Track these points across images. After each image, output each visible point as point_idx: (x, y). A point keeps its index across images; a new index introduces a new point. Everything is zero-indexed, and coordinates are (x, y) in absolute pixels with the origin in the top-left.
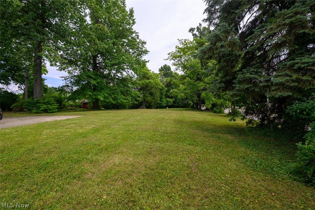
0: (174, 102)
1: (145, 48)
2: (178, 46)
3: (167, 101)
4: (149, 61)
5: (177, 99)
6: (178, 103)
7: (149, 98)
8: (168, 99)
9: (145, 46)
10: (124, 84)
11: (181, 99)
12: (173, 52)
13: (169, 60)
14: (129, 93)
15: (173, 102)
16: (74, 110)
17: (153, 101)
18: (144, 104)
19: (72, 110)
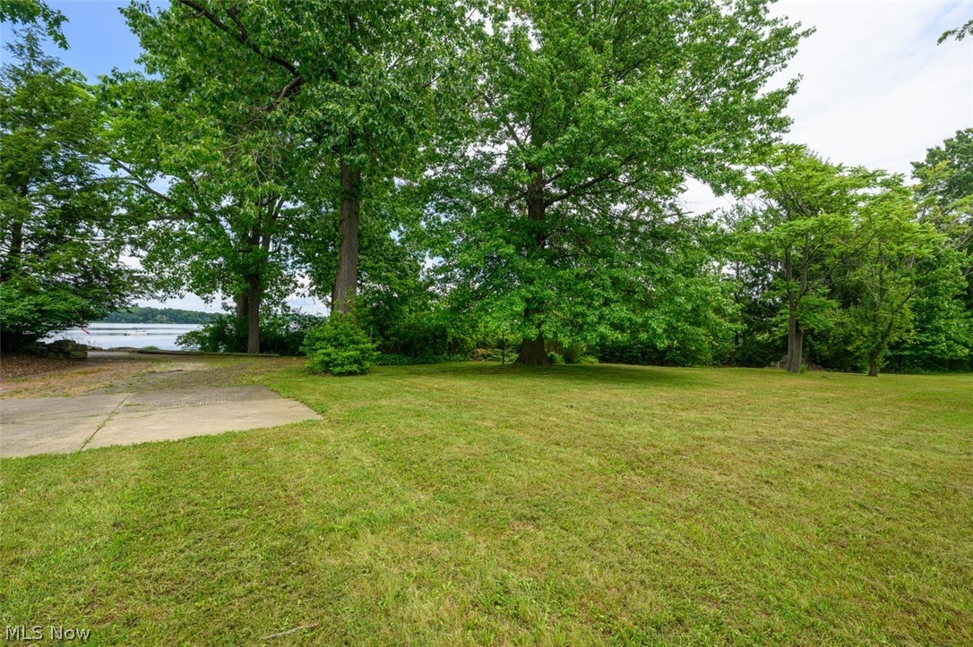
16: (491, 360)
17: (866, 332)
18: (795, 348)
19: (485, 357)
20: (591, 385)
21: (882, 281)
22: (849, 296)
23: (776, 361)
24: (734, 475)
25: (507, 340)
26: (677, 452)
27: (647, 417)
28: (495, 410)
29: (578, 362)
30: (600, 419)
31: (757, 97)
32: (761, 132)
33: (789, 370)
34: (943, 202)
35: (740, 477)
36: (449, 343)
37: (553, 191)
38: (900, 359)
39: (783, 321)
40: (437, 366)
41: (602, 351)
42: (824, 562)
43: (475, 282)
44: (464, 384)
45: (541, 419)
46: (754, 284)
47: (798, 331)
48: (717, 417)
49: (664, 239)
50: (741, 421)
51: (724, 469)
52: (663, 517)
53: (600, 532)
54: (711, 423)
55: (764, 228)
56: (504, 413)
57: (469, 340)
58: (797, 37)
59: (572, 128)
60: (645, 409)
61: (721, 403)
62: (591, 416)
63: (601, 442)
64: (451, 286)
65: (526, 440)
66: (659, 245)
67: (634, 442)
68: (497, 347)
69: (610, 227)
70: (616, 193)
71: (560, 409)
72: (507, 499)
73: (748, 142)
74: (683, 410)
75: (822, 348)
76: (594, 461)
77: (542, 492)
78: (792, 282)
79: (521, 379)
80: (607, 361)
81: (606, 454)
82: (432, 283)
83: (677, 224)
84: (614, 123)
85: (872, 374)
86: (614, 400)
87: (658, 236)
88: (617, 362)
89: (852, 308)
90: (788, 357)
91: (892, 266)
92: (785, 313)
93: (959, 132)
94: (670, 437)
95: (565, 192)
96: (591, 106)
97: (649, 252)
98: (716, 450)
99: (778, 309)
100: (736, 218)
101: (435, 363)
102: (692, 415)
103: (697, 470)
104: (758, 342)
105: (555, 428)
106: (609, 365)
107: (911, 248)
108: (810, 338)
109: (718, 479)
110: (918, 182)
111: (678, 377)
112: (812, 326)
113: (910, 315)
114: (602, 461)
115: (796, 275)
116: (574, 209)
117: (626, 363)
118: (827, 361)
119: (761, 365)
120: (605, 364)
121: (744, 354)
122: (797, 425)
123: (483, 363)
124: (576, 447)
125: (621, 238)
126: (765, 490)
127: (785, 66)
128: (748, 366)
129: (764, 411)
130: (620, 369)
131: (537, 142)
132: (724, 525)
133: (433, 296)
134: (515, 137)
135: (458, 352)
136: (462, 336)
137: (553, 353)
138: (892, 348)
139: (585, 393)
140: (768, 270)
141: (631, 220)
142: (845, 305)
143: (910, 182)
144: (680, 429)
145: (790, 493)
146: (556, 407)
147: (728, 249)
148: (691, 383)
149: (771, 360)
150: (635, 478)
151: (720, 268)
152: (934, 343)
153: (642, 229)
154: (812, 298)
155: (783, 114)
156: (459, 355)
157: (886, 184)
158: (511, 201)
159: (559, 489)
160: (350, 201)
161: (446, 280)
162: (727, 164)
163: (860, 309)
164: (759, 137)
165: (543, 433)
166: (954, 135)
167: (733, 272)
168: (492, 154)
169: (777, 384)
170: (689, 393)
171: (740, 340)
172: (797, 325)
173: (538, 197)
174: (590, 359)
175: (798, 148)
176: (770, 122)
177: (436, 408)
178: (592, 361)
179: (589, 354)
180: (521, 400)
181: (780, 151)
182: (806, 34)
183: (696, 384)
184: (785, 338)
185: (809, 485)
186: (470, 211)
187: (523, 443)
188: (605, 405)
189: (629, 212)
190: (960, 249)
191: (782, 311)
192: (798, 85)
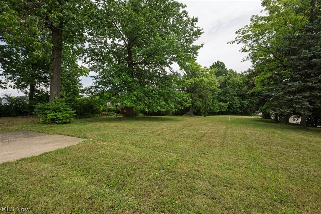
0: (229, 107)
1: (197, 28)
2: (257, 16)
3: (220, 106)
4: (202, 45)
5: (234, 103)
6: (234, 108)
7: (199, 103)
8: (222, 104)
10: (166, 84)
11: (238, 104)
12: (247, 26)
13: (236, 42)
14: (171, 95)
15: (227, 107)
16: (109, 116)
17: (204, 106)
18: (192, 110)
19: (106, 115)
21: (207, 94)
33: (190, 116)
36: (94, 110)
57: (100, 108)
58: (201, 33)
85: (205, 116)
90: (190, 113)
93: (217, 61)
113: (212, 102)
123: (106, 117)
136: (98, 107)
138: (209, 110)
152: (214, 109)
154: (197, 98)
156: (97, 114)
160: (58, 51)
166: (216, 62)
192: (203, 46)
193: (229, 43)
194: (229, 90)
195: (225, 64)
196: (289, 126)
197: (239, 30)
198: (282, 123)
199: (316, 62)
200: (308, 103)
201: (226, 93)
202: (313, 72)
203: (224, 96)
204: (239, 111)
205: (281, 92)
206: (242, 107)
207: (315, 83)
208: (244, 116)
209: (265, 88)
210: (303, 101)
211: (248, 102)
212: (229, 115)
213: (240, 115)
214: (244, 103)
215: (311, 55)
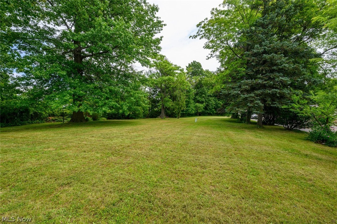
0: (206, 108)
1: (157, 18)
2: (216, 9)
3: (196, 107)
5: (210, 104)
6: (210, 109)
7: (171, 104)
8: (198, 104)
9: (157, 14)
11: (214, 104)
12: (207, 19)
13: (199, 37)
15: (203, 108)
16: (57, 122)
17: (177, 108)
18: (163, 112)
19: (53, 120)
20: (102, 128)
21: (180, 95)
22: (174, 98)
23: (159, 116)
24: (144, 150)
25: (66, 113)
26: (128, 146)
27: (121, 137)
28: (55, 143)
29: (99, 120)
30: (104, 139)
31: (154, 38)
32: (154, 49)
33: (161, 118)
34: (191, 77)
35: (145, 150)
36: (31, 115)
37: (86, 53)
38: (183, 114)
39: (160, 104)
40: (24, 126)
41: (108, 116)
42: (161, 168)
43: (46, 87)
44: (39, 133)
45: (79, 143)
46: (154, 94)
47: (163, 107)
48: (142, 133)
49: (128, 77)
50: (148, 134)
51: (141, 149)
52: (121, 168)
53: (97, 180)
54: (140, 136)
55: (156, 78)
56: (60, 144)
57: (44, 113)
58: (162, 25)
59: (92, 29)
60: (120, 134)
61: (143, 129)
62: (101, 139)
63: (103, 148)
64: (31, 87)
65: (70, 153)
66: (127, 79)
67: (115, 146)
68: (61, 116)
69: (110, 71)
70: (112, 58)
71: (88, 138)
72: (56, 179)
73: (151, 51)
74: (132, 133)
75: (169, 112)
76: (99, 155)
77: (75, 172)
78: (162, 94)
79: (71, 128)
80: (110, 119)
81: (104, 152)
82: (17, 85)
83: (132, 73)
84: (108, 33)
85: (178, 118)
86: (110, 132)
87: (127, 76)
88: (113, 119)
89: (175, 101)
90: (161, 115)
91: (182, 91)
92: (161, 103)
94: (127, 142)
95: (91, 54)
96: (100, 23)
97: (123, 81)
98: (140, 143)
99: (159, 101)
100: (150, 74)
101: (21, 125)
102: (135, 134)
103: (133, 151)
104: (155, 111)
105: (84, 146)
106: (111, 120)
107: (185, 87)
108: (166, 109)
109: (139, 152)
110: (187, 71)
111: (132, 123)
112: (166, 106)
113: (185, 103)
114: (102, 154)
115: (163, 92)
116: (96, 62)
117: (117, 119)
118: (170, 115)
119: (155, 117)
120: (109, 120)
121: (151, 114)
122: (161, 133)
123: (53, 123)
124: (93, 151)
125: (113, 75)
126: (151, 152)
127: (160, 32)
128: (152, 118)
129: (154, 130)
130: (114, 121)
131: (77, 31)
132: (139, 165)
133: (18, 92)
134: (66, 25)
135: (38, 119)
136: (40, 111)
137: (88, 117)
138: (182, 111)
139: (99, 131)
140: (157, 90)
141: (117, 69)
142: (173, 101)
143: (185, 71)
144: (130, 139)
145: (157, 152)
146: (86, 138)
147: (147, 83)
148: (136, 124)
149: (158, 116)
150: (113, 158)
151: (145, 88)
152: (189, 110)
153: (121, 73)
154: (167, 99)
155: (160, 45)
156: (38, 121)
157: (181, 70)
158: (65, 53)
159: (82, 168)
161: (28, 84)
162: (146, 57)
163: (176, 102)
164: (154, 51)
165: (79, 149)
166: (193, 62)
167: (149, 90)
168: (54, 29)
169: (158, 122)
170: (135, 127)
171: (151, 110)
172: (163, 106)
173: (79, 53)
174: (103, 118)
175: (164, 57)
176: (157, 47)
177: (18, 147)
178: (105, 119)
179: (103, 117)
180: (70, 137)
181: (160, 56)
182: (165, 25)
183: (137, 124)
184: (161, 109)
185: (161, 149)
186: (42, 53)
187: (68, 154)
188: (106, 134)
189: (117, 67)
190: (193, 89)
191: (160, 102)
192: (163, 38)
193: (191, 38)
194: (205, 91)
195: (201, 64)
196: (250, 125)
197: (200, 23)
198: (244, 122)
199: (267, 58)
200: (259, 102)
201: (202, 94)
202: (265, 69)
203: (200, 96)
204: (215, 111)
205: (237, 90)
206: (218, 107)
207: (266, 80)
208: (220, 116)
209: (223, 86)
210: (255, 99)
211: (223, 103)
212: (206, 116)
213: (217, 116)
214: (219, 103)
215: (262, 50)
